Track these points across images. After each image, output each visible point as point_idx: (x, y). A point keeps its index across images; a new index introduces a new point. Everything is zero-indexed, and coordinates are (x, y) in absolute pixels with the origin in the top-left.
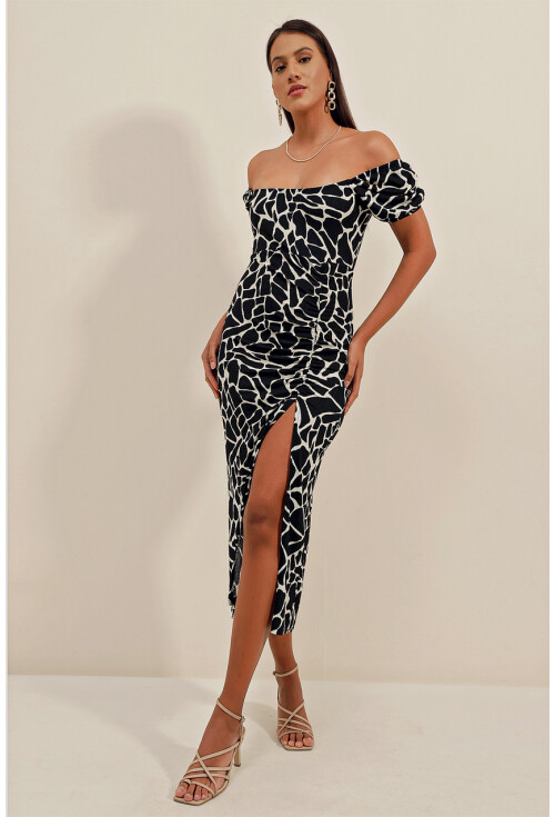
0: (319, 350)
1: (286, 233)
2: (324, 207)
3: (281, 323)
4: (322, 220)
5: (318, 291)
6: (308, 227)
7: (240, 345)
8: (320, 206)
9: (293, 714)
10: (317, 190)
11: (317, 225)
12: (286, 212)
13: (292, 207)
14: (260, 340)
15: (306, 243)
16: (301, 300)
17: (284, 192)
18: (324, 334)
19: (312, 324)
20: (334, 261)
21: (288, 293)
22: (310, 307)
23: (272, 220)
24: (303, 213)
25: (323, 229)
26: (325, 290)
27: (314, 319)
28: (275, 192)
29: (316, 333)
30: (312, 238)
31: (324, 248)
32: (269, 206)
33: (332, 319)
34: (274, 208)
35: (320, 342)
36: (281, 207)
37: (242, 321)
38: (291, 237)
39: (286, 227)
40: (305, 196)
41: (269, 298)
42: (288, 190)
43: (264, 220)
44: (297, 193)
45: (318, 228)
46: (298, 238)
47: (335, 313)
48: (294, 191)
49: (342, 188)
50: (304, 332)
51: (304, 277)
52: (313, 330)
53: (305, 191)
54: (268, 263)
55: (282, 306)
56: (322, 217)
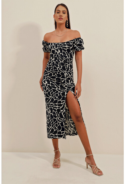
0: (67, 78)
1: (58, 53)
3: (57, 72)
4: (66, 49)
5: (65, 65)
6: (63, 51)
7: (48, 77)
8: (66, 46)
9: (56, 160)
10: (65, 43)
11: (65, 50)
12: (58, 48)
13: (59, 47)
14: (53, 75)
15: (63, 55)
16: (62, 67)
17: (57, 43)
18: (67, 75)
19: (64, 72)
20: (69, 58)
21: (59, 65)
22: (64, 69)
23: (55, 50)
24: (62, 48)
25: (66, 51)
26: (67, 65)
27: (65, 71)
28: (55, 44)
29: (66, 74)
30: (64, 53)
31: (67, 55)
32: (54, 47)
33: (69, 71)
34: (55, 47)
35: (67, 76)
36: (56, 47)
37: (48, 71)
38: (59, 53)
39: (58, 51)
40: (62, 44)
41: (54, 67)
42: (58, 43)
43: (53, 50)
44: (60, 43)
45: (65, 51)
46: (61, 54)
47: (69, 69)
48: (59, 43)
49: (70, 42)
50: (63, 74)
51: (62, 62)
52: (65, 74)
53: (62, 43)
54: (54, 59)
55: (57, 68)
56: (66, 48)
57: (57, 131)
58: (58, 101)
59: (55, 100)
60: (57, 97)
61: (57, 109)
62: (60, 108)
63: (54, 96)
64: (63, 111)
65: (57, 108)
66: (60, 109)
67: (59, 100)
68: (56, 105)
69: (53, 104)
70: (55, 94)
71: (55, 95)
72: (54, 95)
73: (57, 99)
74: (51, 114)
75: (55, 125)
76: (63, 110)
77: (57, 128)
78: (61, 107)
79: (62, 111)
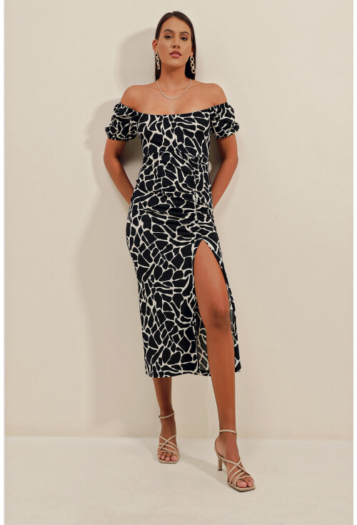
0: (199, 208)
1: (171, 141)
2: (196, 124)
3: (173, 193)
4: (194, 132)
5: (194, 173)
6: (185, 137)
7: (147, 207)
8: (193, 124)
9: (167, 441)
10: (190, 115)
12: (170, 128)
13: (174, 125)
14: (160, 203)
15: (184, 146)
16: (185, 178)
17: (168, 116)
18: (200, 198)
19: (193, 192)
20: (201, 156)
21: (176, 175)
22: (190, 183)
23: (161, 133)
24: (182, 128)
25: (194, 137)
26: (197, 172)
27: (194, 190)
28: (161, 117)
29: (196, 198)
30: (188, 142)
31: (195, 148)
32: (159, 125)
33: (203, 190)
34: (162, 126)
35: (199, 203)
36: (167, 125)
37: (147, 192)
38: (174, 143)
39: (171, 137)
40: (183, 118)
41: (164, 179)
42: (170, 116)
43: (156, 134)
44: (176, 117)
45: (191, 136)
46: (179, 143)
47: (204, 186)
48: (174, 116)
49: (203, 113)
50: (189, 197)
51: (185, 165)
52: (194, 196)
53: (182, 115)
54: (160, 158)
55: (174, 182)
56: (195, 130)
57: (179, 354)
58: (174, 272)
59: (164, 270)
60: (170, 263)
61: (172, 296)
62: (181, 290)
63: (162, 261)
64: (189, 299)
65: (174, 293)
66: (181, 293)
67: (177, 270)
68: (169, 284)
69: (162, 283)
70: (164, 254)
71: (163, 256)
72: (161, 258)
73: (170, 266)
74: (157, 310)
75: (171, 338)
76: (189, 296)
77: (177, 346)
78: (183, 289)
79: (186, 298)
